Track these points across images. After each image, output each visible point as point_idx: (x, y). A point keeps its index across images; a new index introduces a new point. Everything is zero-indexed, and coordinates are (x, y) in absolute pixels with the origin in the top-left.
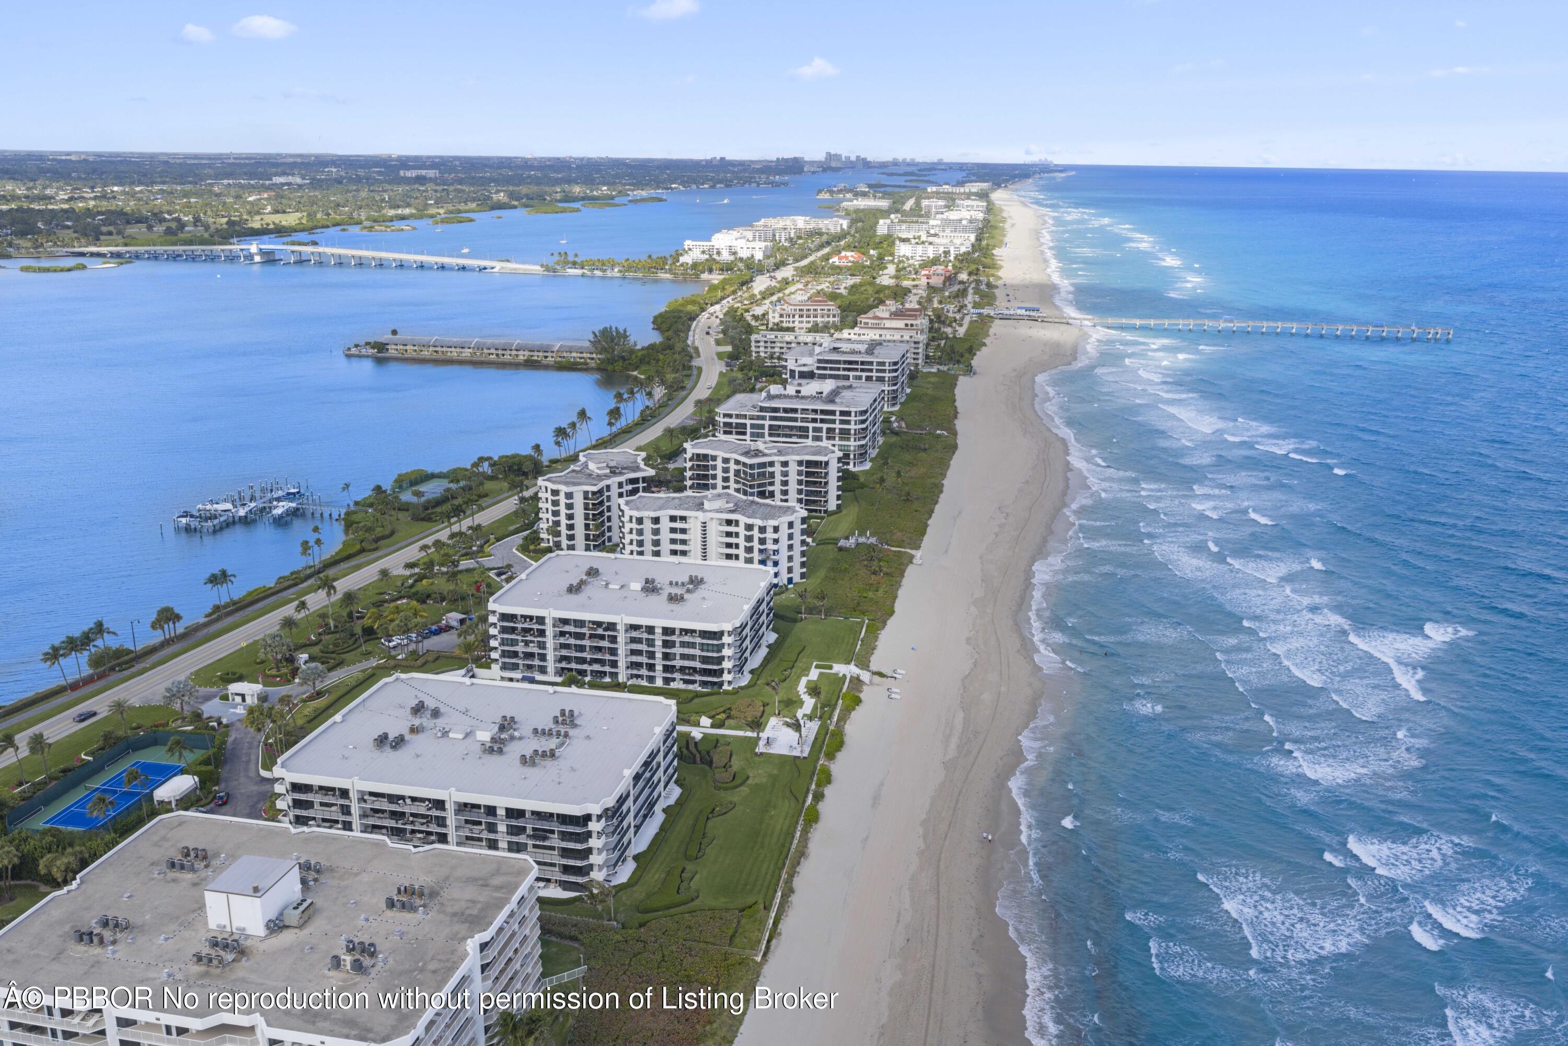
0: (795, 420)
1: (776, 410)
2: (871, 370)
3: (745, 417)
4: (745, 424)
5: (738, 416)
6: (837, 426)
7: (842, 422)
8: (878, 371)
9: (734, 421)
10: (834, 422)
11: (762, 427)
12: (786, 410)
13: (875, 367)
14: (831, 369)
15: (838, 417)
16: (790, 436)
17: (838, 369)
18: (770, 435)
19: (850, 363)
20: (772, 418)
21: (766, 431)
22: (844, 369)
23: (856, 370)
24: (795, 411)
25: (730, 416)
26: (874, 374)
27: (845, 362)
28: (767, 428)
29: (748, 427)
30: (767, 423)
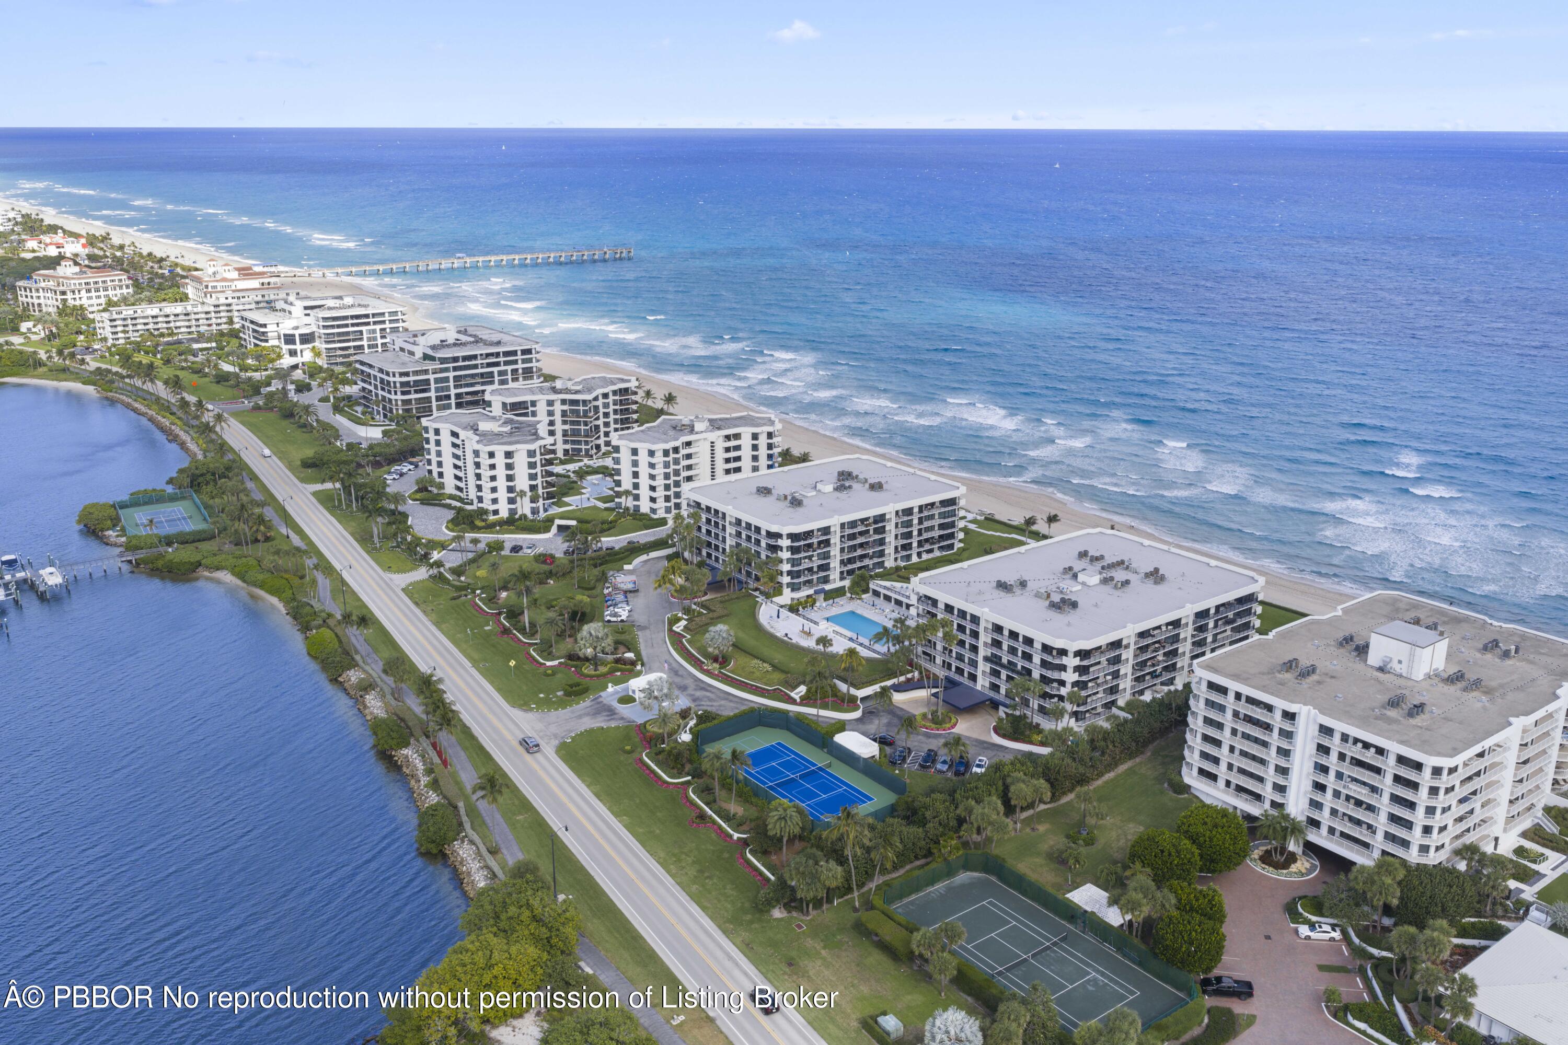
0: (476, 367)
1: (455, 359)
2: (383, 322)
3: (426, 372)
4: (428, 380)
5: (416, 373)
6: (520, 366)
7: (524, 361)
8: (391, 321)
9: (412, 378)
10: (516, 362)
11: (446, 379)
12: (465, 358)
13: (387, 318)
14: (339, 326)
15: (519, 357)
16: (472, 385)
17: (347, 326)
18: (456, 387)
19: (357, 317)
20: (455, 369)
21: (451, 384)
22: (353, 325)
23: (368, 324)
24: (475, 357)
25: (407, 374)
26: (387, 325)
27: (353, 317)
28: (451, 380)
29: (432, 382)
30: (451, 375)
